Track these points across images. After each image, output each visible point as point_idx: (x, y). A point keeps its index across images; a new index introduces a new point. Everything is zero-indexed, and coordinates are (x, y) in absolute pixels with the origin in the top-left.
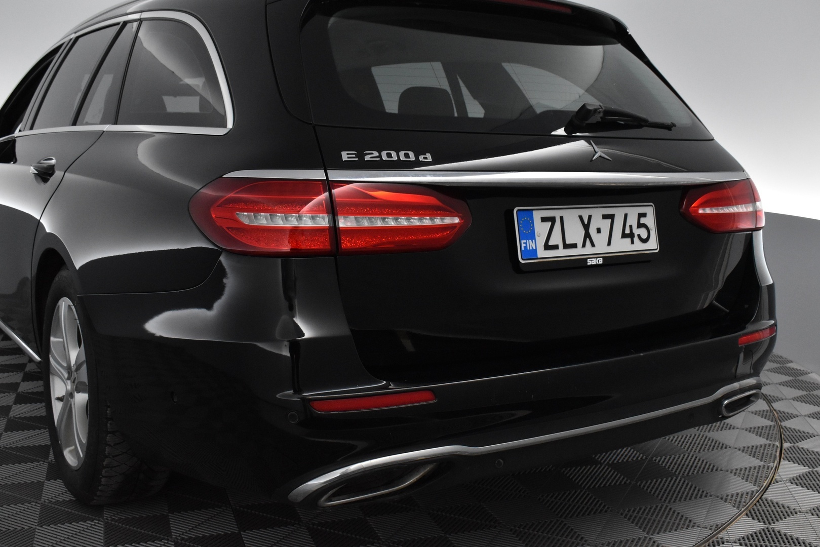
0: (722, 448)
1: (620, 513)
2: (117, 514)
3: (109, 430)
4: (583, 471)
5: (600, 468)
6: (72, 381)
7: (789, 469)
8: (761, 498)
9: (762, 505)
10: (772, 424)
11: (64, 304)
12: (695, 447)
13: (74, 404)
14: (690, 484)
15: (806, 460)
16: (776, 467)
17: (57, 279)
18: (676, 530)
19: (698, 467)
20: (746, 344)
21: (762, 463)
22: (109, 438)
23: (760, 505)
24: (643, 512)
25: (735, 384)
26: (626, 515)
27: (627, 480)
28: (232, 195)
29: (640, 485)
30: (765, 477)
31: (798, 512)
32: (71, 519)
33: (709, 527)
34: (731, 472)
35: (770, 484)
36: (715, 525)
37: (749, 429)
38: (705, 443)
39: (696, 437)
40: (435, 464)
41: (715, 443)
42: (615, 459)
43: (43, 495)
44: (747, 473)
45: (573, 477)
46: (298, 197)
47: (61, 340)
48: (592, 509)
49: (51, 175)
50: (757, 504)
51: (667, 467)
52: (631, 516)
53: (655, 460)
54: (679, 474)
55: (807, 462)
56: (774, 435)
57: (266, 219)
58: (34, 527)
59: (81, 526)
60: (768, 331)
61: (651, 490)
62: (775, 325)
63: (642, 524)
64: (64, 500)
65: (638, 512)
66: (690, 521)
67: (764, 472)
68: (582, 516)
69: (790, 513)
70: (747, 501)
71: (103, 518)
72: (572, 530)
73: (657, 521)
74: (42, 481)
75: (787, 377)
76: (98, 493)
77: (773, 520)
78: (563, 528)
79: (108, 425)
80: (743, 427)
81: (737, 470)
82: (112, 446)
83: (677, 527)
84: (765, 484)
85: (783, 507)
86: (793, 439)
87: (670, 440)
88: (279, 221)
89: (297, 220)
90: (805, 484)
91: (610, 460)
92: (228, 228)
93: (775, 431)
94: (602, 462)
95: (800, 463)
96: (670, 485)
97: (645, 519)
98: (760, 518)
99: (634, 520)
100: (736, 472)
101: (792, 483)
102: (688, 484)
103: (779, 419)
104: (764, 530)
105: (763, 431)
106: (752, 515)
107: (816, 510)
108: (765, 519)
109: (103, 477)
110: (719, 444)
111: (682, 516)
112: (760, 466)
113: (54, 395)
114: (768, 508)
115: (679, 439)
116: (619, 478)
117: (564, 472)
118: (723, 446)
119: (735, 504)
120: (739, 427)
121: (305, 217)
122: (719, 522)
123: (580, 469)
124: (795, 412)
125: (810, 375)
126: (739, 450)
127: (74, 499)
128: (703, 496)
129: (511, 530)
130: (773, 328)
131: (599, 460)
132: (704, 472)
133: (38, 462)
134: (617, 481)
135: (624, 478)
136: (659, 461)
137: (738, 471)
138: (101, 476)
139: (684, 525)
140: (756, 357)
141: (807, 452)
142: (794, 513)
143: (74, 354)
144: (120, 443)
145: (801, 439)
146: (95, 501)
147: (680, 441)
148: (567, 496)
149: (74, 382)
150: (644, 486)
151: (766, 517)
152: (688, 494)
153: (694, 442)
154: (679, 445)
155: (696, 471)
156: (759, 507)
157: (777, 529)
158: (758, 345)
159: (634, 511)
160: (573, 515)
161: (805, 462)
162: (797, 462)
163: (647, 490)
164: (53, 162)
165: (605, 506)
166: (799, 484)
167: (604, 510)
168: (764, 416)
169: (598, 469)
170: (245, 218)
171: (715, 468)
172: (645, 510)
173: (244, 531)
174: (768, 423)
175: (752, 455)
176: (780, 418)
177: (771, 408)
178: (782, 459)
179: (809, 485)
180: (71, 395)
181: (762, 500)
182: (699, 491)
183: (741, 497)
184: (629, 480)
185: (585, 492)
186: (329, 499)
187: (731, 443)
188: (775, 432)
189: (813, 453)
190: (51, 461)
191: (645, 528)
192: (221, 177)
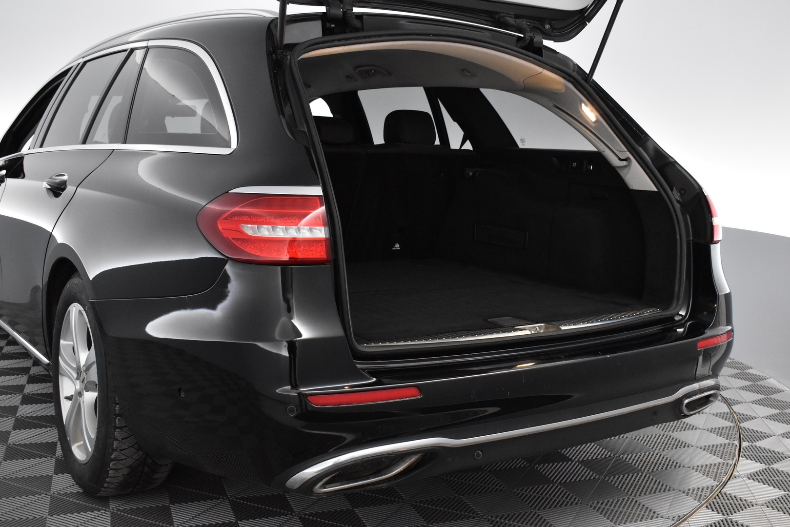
0: (684, 446)
1: (589, 505)
2: (122, 505)
3: (117, 425)
4: (555, 468)
5: (571, 464)
6: (81, 380)
7: (747, 466)
8: (720, 492)
9: (721, 498)
10: (732, 425)
11: (75, 309)
12: (659, 446)
13: (83, 402)
14: (655, 479)
15: (763, 458)
16: (735, 465)
17: (68, 286)
18: (641, 521)
19: (662, 464)
20: (705, 348)
21: (721, 461)
22: (117, 433)
23: (719, 498)
24: (611, 505)
25: (695, 385)
26: (595, 507)
27: (596, 476)
28: (237, 209)
29: (608, 480)
30: (724, 473)
31: (754, 504)
32: (80, 509)
33: (672, 518)
34: (693, 469)
35: (729, 479)
36: (677, 516)
37: (710, 430)
38: (669, 442)
39: (661, 437)
40: (420, 454)
41: (679, 443)
42: (585, 457)
43: (52, 487)
44: (707, 469)
45: (546, 473)
46: (298, 211)
47: (72, 343)
48: (564, 502)
49: (63, 190)
50: (717, 497)
51: (633, 464)
52: (599, 508)
53: (622, 458)
54: (644, 470)
55: (764, 460)
56: (733, 435)
57: (269, 231)
58: (45, 516)
59: (89, 515)
60: (725, 336)
61: (619, 485)
62: (732, 330)
63: (609, 515)
64: (72, 492)
65: (606, 504)
66: (654, 512)
67: (724, 469)
68: (554, 507)
69: (746, 506)
70: (708, 495)
71: (109, 508)
72: (545, 520)
73: (623, 513)
74: (51, 475)
75: (747, 382)
76: (106, 485)
77: (731, 512)
78: (536, 518)
79: (117, 420)
80: (704, 428)
81: (698, 466)
82: (119, 441)
83: (642, 518)
84: (724, 479)
85: (741, 500)
86: (751, 439)
87: (636, 440)
88: (281, 232)
89: (296, 232)
90: (761, 480)
91: (580, 458)
92: (233, 239)
93: (734, 431)
94: (573, 459)
95: (757, 461)
96: (636, 480)
97: (612, 510)
98: (719, 510)
99: (602, 511)
100: (697, 469)
101: (749, 479)
102: (652, 479)
103: (739, 421)
104: (722, 521)
105: (724, 431)
106: (711, 508)
107: (771, 503)
108: (724, 511)
109: (111, 469)
110: (682, 443)
111: (647, 508)
112: (720, 464)
113: (63, 395)
114: (727, 501)
115: (644, 439)
116: (589, 473)
117: (537, 468)
118: (686, 445)
119: (696, 497)
120: (701, 427)
121: (303, 228)
122: (681, 514)
123: (553, 465)
124: (753, 414)
125: (769, 380)
126: (701, 448)
127: (81, 491)
128: (667, 490)
129: (489, 520)
130: (730, 333)
131: (570, 457)
132: (668, 468)
133: (46, 458)
134: (586, 477)
135: (593, 474)
136: (626, 459)
137: (700, 468)
138: (109, 469)
139: (648, 516)
140: (714, 360)
141: (764, 451)
142: (750, 505)
143: (85, 356)
144: (127, 438)
145: (758, 439)
146: (102, 492)
147: (645, 441)
148: (540, 490)
149: (83, 382)
150: (612, 481)
151: (725, 509)
152: (652, 488)
153: (658, 441)
154: (645, 444)
155: (660, 468)
156: (718, 500)
157: (734, 520)
158: (715, 349)
159: (602, 503)
160: (545, 507)
161: (762, 460)
162: (755, 459)
163: (614, 484)
164: (65, 178)
165: (575, 499)
166: (755, 479)
167: (575, 502)
168: (725, 417)
169: (569, 466)
170: (249, 230)
171: (678, 465)
172: (612, 502)
173: (241, 521)
174: (728, 424)
175: (713, 453)
176: (739, 419)
177: (731, 410)
178: (740, 457)
179: (765, 480)
180: (80, 394)
181: (721, 494)
182: (662, 485)
183: (702, 491)
184: (598, 476)
185: (557, 486)
186: (324, 486)
187: (693, 443)
188: (734, 433)
189: (770, 451)
190: (58, 457)
191: (612, 519)
192: (227, 192)
